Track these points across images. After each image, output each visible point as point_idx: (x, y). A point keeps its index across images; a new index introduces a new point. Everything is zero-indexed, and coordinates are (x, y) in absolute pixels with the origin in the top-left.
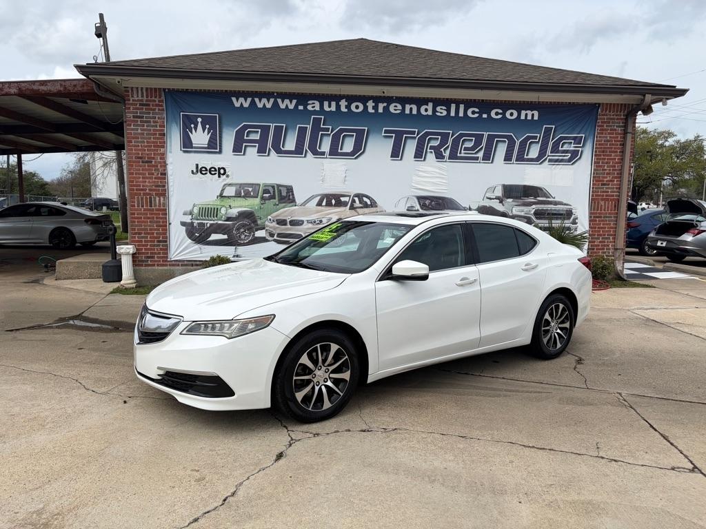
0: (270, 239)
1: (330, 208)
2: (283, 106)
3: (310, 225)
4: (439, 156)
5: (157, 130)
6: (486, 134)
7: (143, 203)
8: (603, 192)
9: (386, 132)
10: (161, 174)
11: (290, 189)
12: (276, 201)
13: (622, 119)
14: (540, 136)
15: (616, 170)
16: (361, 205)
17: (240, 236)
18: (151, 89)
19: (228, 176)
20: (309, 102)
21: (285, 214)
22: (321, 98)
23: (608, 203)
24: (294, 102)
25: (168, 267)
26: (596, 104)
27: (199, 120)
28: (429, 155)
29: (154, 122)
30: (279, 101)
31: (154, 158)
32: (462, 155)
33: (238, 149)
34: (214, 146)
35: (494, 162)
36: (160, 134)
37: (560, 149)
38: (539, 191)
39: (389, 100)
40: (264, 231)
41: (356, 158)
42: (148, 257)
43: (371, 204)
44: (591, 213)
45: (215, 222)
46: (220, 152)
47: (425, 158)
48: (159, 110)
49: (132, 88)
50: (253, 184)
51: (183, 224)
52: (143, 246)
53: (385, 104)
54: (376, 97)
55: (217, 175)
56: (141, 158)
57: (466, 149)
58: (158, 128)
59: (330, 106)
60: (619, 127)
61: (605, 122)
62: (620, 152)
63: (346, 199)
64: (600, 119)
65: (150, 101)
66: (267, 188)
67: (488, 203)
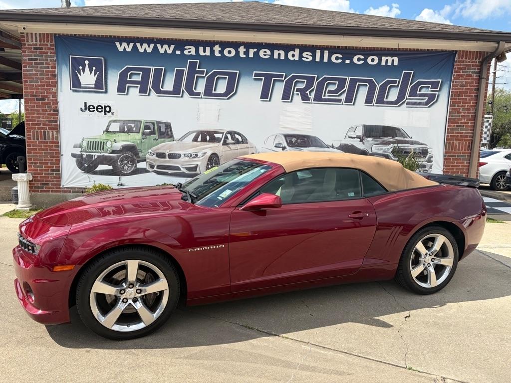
0: (151, 170)
1: (205, 143)
2: (162, 51)
3: (187, 159)
4: (305, 98)
5: (49, 71)
6: (348, 78)
7: (38, 136)
8: (458, 133)
9: (256, 75)
10: (54, 111)
11: (168, 126)
12: (156, 136)
13: (476, 66)
14: (399, 80)
15: (470, 113)
16: (233, 142)
17: (123, 167)
18: (44, 34)
19: (113, 114)
20: (186, 48)
21: (164, 148)
22: (197, 44)
23: (463, 144)
24: (172, 47)
25: (61, 193)
26: (453, 51)
27: (87, 62)
28: (295, 96)
29: (46, 64)
30: (159, 46)
31: (47, 96)
32: (327, 97)
33: (121, 89)
34: (100, 86)
35: (356, 104)
36: (52, 75)
37: (418, 93)
38: (397, 131)
39: (259, 46)
40: (145, 163)
41: (228, 99)
42: (43, 184)
43: (242, 141)
44: (445, 153)
45: (102, 154)
46: (106, 92)
47: (292, 99)
48: (51, 53)
49: (27, 34)
50: (135, 121)
51: (74, 155)
52: (39, 174)
53: (255, 50)
54: (248, 43)
55: (103, 112)
56: (35, 96)
57: (330, 92)
58: (50, 69)
59: (205, 51)
60: (474, 72)
61: (461, 69)
62: (475, 96)
63: (219, 136)
64: (457, 65)
65: (43, 45)
66: (148, 124)
67: (349, 142)
